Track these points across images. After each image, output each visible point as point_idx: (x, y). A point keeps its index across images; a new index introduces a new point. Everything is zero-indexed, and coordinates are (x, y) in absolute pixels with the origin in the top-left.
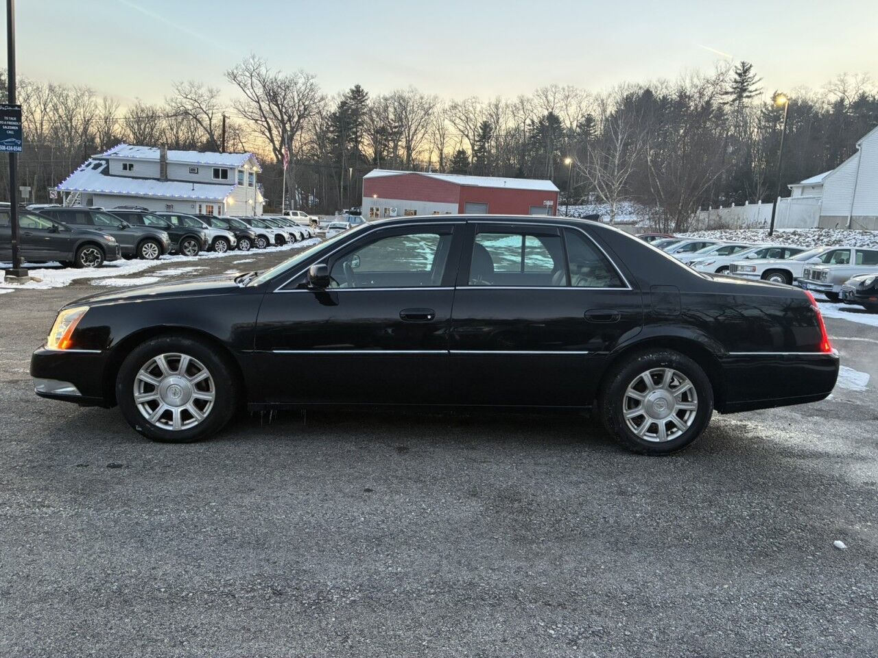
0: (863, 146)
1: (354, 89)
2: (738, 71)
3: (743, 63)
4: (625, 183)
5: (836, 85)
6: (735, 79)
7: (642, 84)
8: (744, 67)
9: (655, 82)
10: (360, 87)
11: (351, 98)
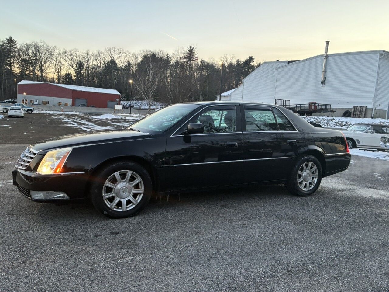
0: (245, 82)
1: (8, 38)
2: (189, 50)
3: (190, 47)
4: (154, 92)
5: (224, 58)
6: (188, 53)
7: (152, 51)
8: (191, 48)
9: (158, 50)
10: (12, 38)
11: (6, 43)
